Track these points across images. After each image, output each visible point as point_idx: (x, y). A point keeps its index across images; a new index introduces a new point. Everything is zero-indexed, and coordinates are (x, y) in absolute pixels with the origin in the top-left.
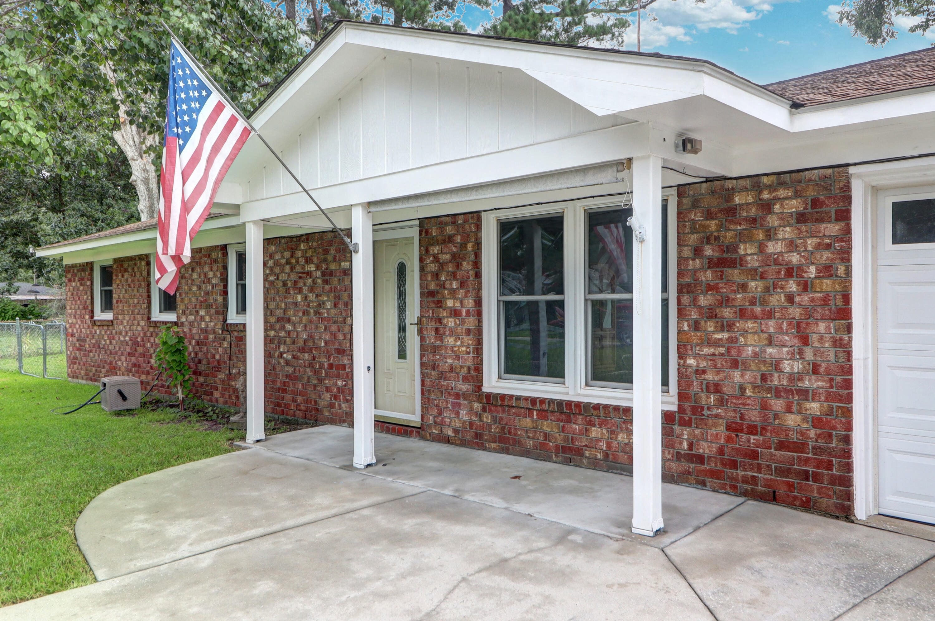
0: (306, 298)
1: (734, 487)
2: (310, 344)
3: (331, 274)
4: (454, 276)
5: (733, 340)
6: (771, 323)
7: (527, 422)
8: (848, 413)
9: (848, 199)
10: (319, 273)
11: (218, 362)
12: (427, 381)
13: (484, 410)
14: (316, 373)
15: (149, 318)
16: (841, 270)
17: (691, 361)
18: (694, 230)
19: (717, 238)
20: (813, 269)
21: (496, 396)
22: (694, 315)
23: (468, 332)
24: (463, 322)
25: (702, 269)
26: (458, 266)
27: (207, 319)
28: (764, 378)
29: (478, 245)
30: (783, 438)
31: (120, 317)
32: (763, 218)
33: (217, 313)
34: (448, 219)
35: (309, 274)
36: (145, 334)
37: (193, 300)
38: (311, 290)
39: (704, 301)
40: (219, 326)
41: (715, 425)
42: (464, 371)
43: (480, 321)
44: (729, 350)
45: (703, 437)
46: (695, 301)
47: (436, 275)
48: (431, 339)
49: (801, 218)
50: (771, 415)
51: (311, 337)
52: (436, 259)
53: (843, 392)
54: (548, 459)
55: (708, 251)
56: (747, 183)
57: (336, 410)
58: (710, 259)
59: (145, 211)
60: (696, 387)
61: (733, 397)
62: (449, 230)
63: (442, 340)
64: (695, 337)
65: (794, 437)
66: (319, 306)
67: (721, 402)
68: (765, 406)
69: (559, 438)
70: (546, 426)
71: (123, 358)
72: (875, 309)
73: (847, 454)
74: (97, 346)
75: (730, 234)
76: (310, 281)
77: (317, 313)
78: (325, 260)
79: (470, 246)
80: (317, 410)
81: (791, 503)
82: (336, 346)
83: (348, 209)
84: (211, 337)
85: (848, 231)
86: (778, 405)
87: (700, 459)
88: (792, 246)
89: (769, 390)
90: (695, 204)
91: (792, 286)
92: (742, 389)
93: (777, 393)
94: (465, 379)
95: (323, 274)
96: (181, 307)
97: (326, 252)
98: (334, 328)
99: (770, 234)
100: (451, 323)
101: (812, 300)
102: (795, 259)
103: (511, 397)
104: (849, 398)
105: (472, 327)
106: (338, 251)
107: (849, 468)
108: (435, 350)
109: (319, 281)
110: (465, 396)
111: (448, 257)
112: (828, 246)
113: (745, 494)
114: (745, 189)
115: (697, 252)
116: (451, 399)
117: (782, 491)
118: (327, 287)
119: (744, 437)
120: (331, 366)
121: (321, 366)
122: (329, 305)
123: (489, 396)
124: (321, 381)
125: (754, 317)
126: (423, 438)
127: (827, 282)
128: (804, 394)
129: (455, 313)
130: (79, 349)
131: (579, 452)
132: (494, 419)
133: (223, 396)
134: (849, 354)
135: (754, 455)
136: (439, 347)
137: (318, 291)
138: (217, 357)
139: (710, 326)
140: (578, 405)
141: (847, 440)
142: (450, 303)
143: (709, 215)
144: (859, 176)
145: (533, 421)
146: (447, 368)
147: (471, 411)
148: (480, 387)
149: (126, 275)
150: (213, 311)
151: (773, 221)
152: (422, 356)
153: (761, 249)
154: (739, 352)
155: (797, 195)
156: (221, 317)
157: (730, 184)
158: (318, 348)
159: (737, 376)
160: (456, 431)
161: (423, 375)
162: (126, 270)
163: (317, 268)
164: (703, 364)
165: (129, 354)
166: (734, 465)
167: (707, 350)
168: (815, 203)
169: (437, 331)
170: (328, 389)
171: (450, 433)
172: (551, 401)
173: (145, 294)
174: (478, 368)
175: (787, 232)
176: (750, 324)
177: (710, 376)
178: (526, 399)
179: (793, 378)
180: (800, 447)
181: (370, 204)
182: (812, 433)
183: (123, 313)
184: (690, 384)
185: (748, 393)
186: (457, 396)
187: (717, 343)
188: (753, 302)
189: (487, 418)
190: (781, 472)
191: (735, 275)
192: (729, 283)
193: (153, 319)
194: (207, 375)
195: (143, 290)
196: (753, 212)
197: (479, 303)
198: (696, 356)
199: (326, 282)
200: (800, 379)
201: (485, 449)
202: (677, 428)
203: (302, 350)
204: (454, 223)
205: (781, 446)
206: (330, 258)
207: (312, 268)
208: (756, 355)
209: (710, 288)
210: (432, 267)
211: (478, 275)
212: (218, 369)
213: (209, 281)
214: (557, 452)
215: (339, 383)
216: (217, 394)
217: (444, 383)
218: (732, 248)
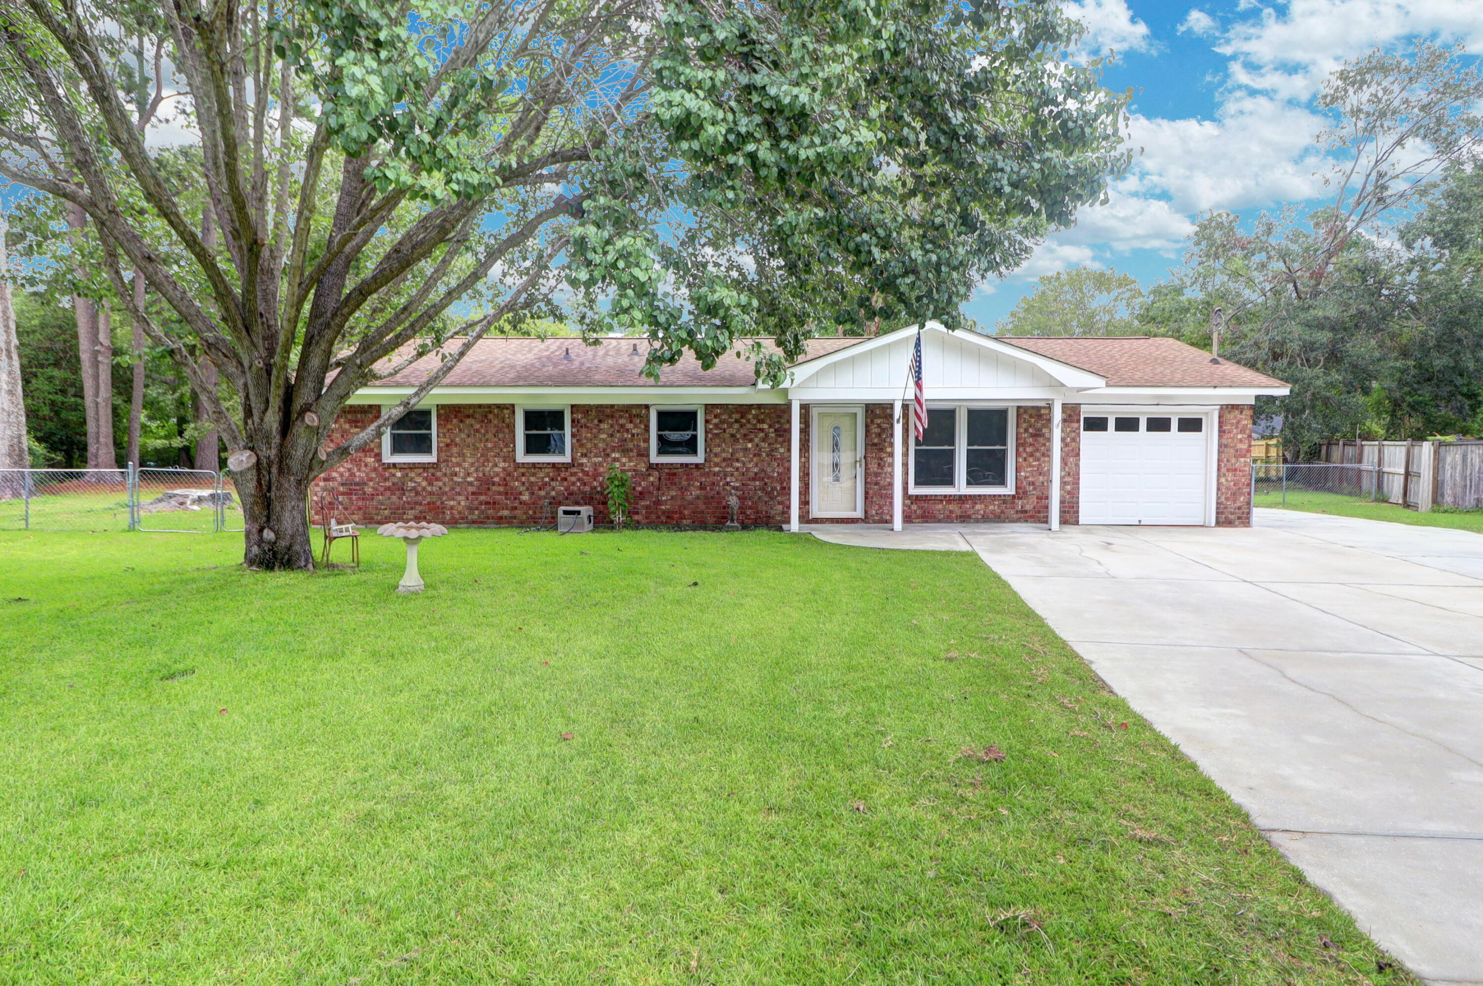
1: (1039, 520)
7: (940, 507)
8: (1078, 488)
9: (1080, 416)
11: (641, 493)
13: (912, 503)
14: (767, 493)
16: (1078, 440)
17: (1023, 474)
18: (1025, 423)
19: (1034, 426)
20: (1069, 439)
21: (917, 496)
22: (1024, 455)
25: (1028, 438)
31: (454, 460)
33: (640, 455)
34: (888, 406)
35: (761, 430)
39: (1029, 450)
40: (643, 465)
41: (1032, 498)
43: (908, 459)
44: (1038, 468)
45: (1027, 503)
47: (879, 435)
48: (874, 469)
49: (1065, 421)
52: (879, 426)
53: (1077, 481)
54: (951, 522)
55: (1031, 430)
58: (1031, 434)
60: (1025, 483)
61: (1040, 486)
63: (882, 469)
64: (1024, 464)
67: (1035, 489)
69: (958, 512)
70: (951, 507)
71: (460, 498)
73: (1078, 503)
75: (1039, 425)
77: (768, 455)
80: (770, 516)
85: (1080, 426)
87: (1026, 511)
88: (1062, 430)
90: (1025, 412)
92: (1043, 483)
95: (776, 431)
100: (889, 460)
101: (1068, 450)
103: (926, 496)
104: (1079, 483)
105: (905, 462)
107: (1078, 507)
108: (877, 474)
111: (888, 425)
112: (1074, 431)
113: (1043, 522)
114: (1046, 409)
115: (1026, 430)
118: (780, 439)
119: (1043, 500)
120: (784, 488)
121: (774, 489)
122: (782, 450)
124: (772, 498)
126: (864, 523)
127: (1073, 444)
128: (1065, 483)
131: (968, 517)
132: (919, 507)
134: (1079, 469)
136: (880, 473)
138: (639, 489)
139: (1031, 460)
141: (1078, 498)
142: (888, 450)
143: (1031, 416)
144: (1084, 408)
145: (943, 506)
146: (886, 484)
148: (906, 492)
152: (866, 478)
154: (1042, 469)
155: (1064, 412)
156: (645, 459)
159: (1041, 478)
161: (866, 488)
162: (469, 416)
164: (1027, 474)
165: (475, 494)
166: (1039, 512)
167: (1029, 469)
168: (1070, 416)
169: (879, 464)
171: (888, 518)
172: (947, 496)
174: (907, 483)
176: (1046, 459)
177: (1030, 479)
178: (941, 496)
180: (1064, 502)
182: (1067, 496)
183: (461, 456)
184: (1022, 483)
189: (914, 507)
191: (1041, 439)
198: (1024, 471)
199: (779, 436)
201: (912, 523)
202: (1016, 500)
207: (764, 426)
209: (1031, 445)
210: (876, 430)
212: (641, 499)
214: (957, 519)
216: (637, 517)
217: (884, 492)
218: (1040, 430)
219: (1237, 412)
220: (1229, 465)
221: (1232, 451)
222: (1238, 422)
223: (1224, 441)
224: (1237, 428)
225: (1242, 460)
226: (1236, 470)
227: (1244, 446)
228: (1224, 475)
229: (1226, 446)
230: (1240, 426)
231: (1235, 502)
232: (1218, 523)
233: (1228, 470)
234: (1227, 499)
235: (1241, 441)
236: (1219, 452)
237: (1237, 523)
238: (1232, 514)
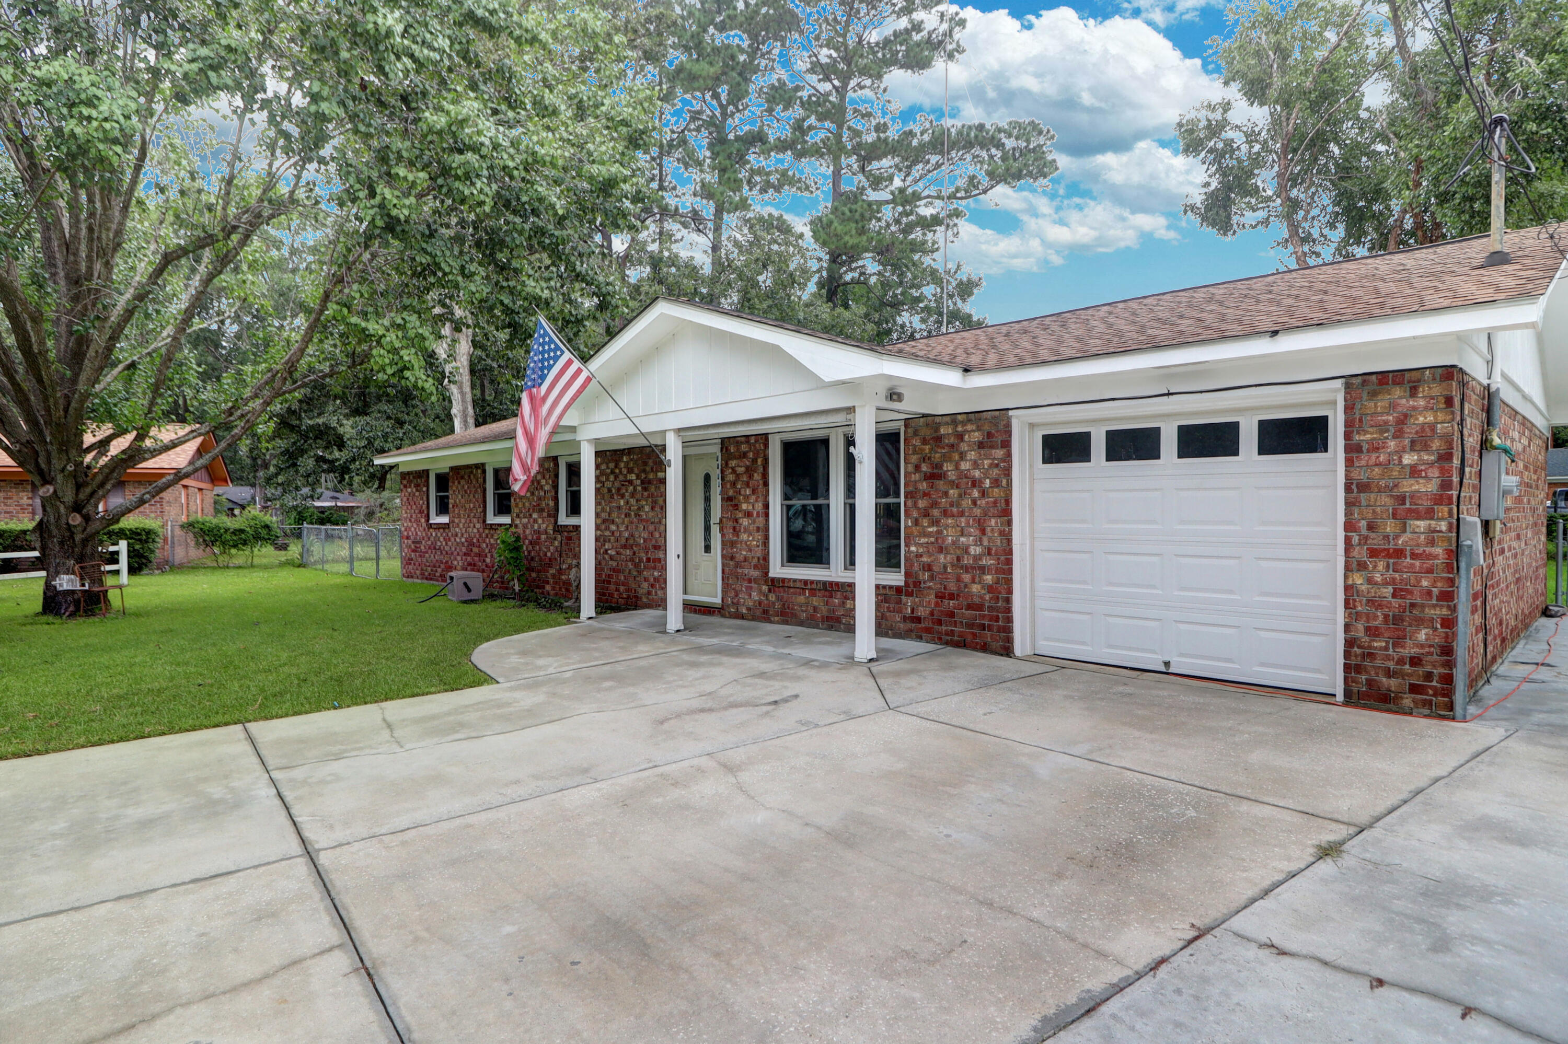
0: (628, 503)
1: (940, 639)
2: (631, 542)
3: (650, 482)
4: (748, 485)
5: (939, 532)
6: (963, 519)
7: (801, 599)
8: (1009, 582)
9: (1009, 433)
10: (639, 482)
11: (550, 559)
12: (727, 569)
13: (770, 591)
14: (636, 566)
15: (484, 521)
16: (1004, 482)
17: (913, 549)
18: (915, 453)
19: (929, 458)
20: (988, 481)
21: (778, 579)
22: (915, 514)
23: (758, 529)
24: (754, 522)
25: (920, 481)
26: (751, 477)
27: (540, 521)
28: (958, 559)
29: (766, 460)
30: (970, 601)
31: (457, 521)
32: (958, 445)
33: (549, 516)
34: (743, 439)
35: (631, 482)
36: (480, 535)
37: (527, 504)
38: (632, 495)
39: (922, 504)
40: (551, 527)
41: (928, 594)
42: (755, 561)
43: (767, 521)
44: (937, 539)
45: (921, 605)
46: (915, 505)
47: (734, 484)
48: (730, 536)
49: (981, 445)
50: (962, 585)
51: (632, 535)
52: (734, 471)
53: (1006, 567)
54: (817, 627)
55: (924, 468)
56: (948, 419)
57: (653, 596)
58: (925, 474)
59: (458, 415)
60: (916, 567)
61: (939, 573)
62: (744, 448)
63: (738, 536)
64: (915, 531)
65: (977, 600)
66: (639, 509)
67: (932, 578)
68: (959, 579)
69: (824, 610)
70: (815, 601)
71: (459, 558)
72: (1032, 510)
73: (1009, 610)
74: (433, 548)
75: (938, 455)
76: (631, 488)
77: (636, 515)
78: (644, 471)
79: (760, 461)
80: (636, 597)
81: (975, 648)
82: (653, 542)
83: (664, 432)
84: (543, 537)
85: (1009, 455)
86: (967, 577)
87: (918, 620)
88: (976, 465)
89: (962, 567)
90: (916, 433)
91: (976, 494)
92: (945, 567)
93: (967, 569)
94: (756, 567)
95: (643, 482)
96: (515, 511)
97: (645, 464)
98: (651, 528)
99: (962, 456)
100: (745, 522)
101: (987, 503)
102: (977, 474)
103: (790, 580)
104: (1010, 571)
105: (761, 526)
106: (655, 463)
107: (1010, 620)
108: (733, 544)
109: (639, 488)
110: (756, 580)
111: (743, 469)
112: (997, 465)
113: (947, 643)
114: (947, 424)
115: (917, 468)
116: (746, 584)
117: (969, 639)
118: (646, 494)
119: (946, 602)
120: (648, 560)
121: (641, 560)
122: (647, 508)
123: (773, 580)
124: (640, 572)
125: (953, 516)
126: (723, 616)
127: (996, 490)
128: (983, 570)
129: (748, 514)
130: (414, 551)
131: (838, 620)
132: (778, 598)
133: (553, 589)
134: (1009, 541)
135: (952, 615)
136: (736, 542)
137: (638, 496)
138: (549, 554)
139: (925, 522)
140: (837, 584)
141: (1008, 601)
142: (744, 506)
143: (924, 441)
144: (1017, 417)
145: (807, 598)
146: (742, 558)
147: (760, 591)
148: (767, 573)
149: (463, 482)
150: (545, 514)
151: (964, 447)
152: (723, 549)
153: (957, 467)
154: (944, 541)
155: (979, 429)
156: (552, 520)
157: (938, 420)
158: (638, 545)
159: (942, 558)
160: (749, 609)
161: (723, 565)
162: (462, 478)
163: (638, 477)
164: (921, 550)
165: (465, 554)
166: (940, 623)
167: (923, 540)
168: (989, 435)
169: (734, 529)
170: (646, 580)
171: (744, 611)
172: (818, 582)
173: (480, 500)
174: (766, 558)
175: (972, 455)
176: (950, 521)
177: (925, 559)
178: (800, 581)
179: (977, 558)
180: (979, 607)
181: (679, 430)
182: (987, 597)
183: (459, 517)
184: (912, 565)
185: (949, 570)
186: (750, 581)
187: (929, 535)
188: (952, 505)
189: (772, 597)
190: (970, 625)
191: (940, 484)
192: (937, 491)
193: (488, 522)
194: (539, 571)
195: (479, 496)
196: (952, 440)
197: (766, 506)
198: (917, 544)
199: (645, 489)
200: (980, 559)
201: (771, 622)
202: (904, 598)
203: (625, 547)
204: (748, 442)
205: (969, 607)
206: (648, 469)
207: (633, 477)
208: (954, 543)
209: (925, 494)
210: (731, 477)
211: (766, 484)
212: (550, 566)
213: (542, 487)
214: (823, 621)
215: (656, 574)
216: (548, 587)
217: (740, 571)
218: (939, 466)
219: (1397, 392)
220: (1376, 541)
221: (1385, 500)
222: (1403, 420)
223: (1360, 475)
224: (1399, 434)
225: (1422, 524)
226: (1399, 553)
227: (1428, 486)
228: (1362, 566)
229: (1364, 487)
230: (1410, 431)
231: (1398, 641)
232: (1353, 698)
233: (1373, 553)
234: (1373, 632)
235: (1414, 472)
236: (1349, 504)
237: (1407, 701)
238: (1389, 674)
